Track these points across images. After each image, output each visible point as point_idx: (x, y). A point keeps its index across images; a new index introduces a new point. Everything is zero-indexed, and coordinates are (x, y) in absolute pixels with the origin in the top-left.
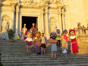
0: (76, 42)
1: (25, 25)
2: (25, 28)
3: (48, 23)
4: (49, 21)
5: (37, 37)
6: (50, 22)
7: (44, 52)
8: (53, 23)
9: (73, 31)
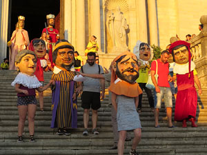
0: (192, 86)
1: (21, 18)
2: (21, 29)
3: (101, 15)
4: (104, 7)
5: (63, 66)
6: (106, 10)
7: (94, 125)
8: (117, 16)
9: (184, 48)
